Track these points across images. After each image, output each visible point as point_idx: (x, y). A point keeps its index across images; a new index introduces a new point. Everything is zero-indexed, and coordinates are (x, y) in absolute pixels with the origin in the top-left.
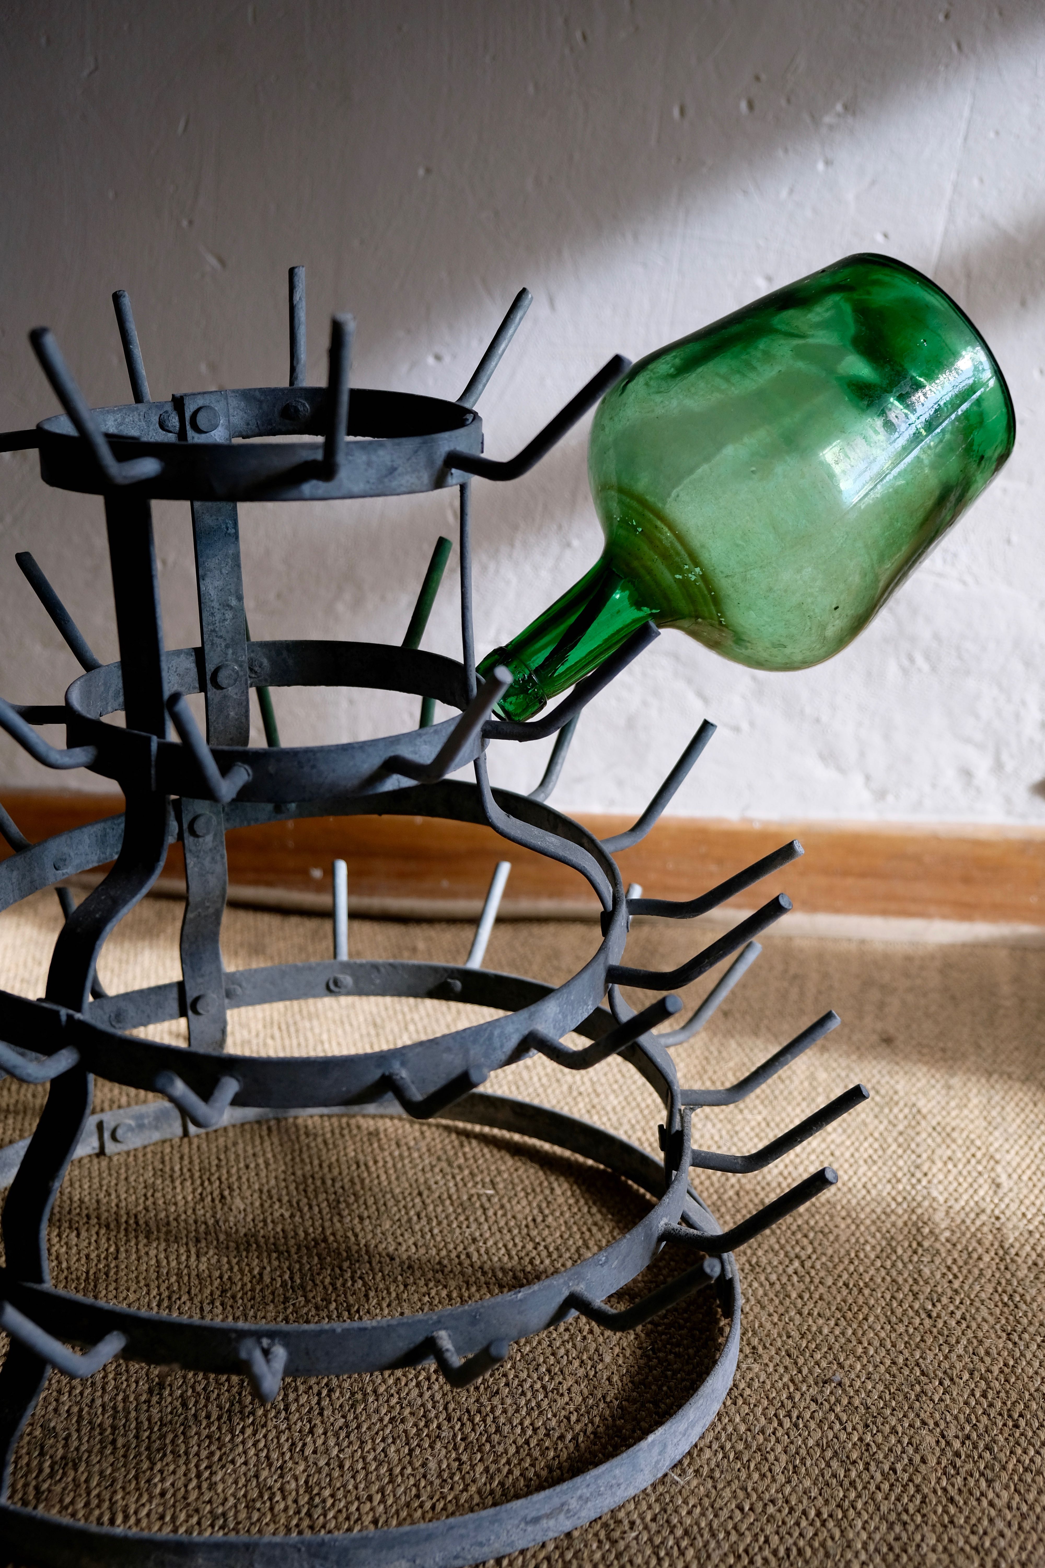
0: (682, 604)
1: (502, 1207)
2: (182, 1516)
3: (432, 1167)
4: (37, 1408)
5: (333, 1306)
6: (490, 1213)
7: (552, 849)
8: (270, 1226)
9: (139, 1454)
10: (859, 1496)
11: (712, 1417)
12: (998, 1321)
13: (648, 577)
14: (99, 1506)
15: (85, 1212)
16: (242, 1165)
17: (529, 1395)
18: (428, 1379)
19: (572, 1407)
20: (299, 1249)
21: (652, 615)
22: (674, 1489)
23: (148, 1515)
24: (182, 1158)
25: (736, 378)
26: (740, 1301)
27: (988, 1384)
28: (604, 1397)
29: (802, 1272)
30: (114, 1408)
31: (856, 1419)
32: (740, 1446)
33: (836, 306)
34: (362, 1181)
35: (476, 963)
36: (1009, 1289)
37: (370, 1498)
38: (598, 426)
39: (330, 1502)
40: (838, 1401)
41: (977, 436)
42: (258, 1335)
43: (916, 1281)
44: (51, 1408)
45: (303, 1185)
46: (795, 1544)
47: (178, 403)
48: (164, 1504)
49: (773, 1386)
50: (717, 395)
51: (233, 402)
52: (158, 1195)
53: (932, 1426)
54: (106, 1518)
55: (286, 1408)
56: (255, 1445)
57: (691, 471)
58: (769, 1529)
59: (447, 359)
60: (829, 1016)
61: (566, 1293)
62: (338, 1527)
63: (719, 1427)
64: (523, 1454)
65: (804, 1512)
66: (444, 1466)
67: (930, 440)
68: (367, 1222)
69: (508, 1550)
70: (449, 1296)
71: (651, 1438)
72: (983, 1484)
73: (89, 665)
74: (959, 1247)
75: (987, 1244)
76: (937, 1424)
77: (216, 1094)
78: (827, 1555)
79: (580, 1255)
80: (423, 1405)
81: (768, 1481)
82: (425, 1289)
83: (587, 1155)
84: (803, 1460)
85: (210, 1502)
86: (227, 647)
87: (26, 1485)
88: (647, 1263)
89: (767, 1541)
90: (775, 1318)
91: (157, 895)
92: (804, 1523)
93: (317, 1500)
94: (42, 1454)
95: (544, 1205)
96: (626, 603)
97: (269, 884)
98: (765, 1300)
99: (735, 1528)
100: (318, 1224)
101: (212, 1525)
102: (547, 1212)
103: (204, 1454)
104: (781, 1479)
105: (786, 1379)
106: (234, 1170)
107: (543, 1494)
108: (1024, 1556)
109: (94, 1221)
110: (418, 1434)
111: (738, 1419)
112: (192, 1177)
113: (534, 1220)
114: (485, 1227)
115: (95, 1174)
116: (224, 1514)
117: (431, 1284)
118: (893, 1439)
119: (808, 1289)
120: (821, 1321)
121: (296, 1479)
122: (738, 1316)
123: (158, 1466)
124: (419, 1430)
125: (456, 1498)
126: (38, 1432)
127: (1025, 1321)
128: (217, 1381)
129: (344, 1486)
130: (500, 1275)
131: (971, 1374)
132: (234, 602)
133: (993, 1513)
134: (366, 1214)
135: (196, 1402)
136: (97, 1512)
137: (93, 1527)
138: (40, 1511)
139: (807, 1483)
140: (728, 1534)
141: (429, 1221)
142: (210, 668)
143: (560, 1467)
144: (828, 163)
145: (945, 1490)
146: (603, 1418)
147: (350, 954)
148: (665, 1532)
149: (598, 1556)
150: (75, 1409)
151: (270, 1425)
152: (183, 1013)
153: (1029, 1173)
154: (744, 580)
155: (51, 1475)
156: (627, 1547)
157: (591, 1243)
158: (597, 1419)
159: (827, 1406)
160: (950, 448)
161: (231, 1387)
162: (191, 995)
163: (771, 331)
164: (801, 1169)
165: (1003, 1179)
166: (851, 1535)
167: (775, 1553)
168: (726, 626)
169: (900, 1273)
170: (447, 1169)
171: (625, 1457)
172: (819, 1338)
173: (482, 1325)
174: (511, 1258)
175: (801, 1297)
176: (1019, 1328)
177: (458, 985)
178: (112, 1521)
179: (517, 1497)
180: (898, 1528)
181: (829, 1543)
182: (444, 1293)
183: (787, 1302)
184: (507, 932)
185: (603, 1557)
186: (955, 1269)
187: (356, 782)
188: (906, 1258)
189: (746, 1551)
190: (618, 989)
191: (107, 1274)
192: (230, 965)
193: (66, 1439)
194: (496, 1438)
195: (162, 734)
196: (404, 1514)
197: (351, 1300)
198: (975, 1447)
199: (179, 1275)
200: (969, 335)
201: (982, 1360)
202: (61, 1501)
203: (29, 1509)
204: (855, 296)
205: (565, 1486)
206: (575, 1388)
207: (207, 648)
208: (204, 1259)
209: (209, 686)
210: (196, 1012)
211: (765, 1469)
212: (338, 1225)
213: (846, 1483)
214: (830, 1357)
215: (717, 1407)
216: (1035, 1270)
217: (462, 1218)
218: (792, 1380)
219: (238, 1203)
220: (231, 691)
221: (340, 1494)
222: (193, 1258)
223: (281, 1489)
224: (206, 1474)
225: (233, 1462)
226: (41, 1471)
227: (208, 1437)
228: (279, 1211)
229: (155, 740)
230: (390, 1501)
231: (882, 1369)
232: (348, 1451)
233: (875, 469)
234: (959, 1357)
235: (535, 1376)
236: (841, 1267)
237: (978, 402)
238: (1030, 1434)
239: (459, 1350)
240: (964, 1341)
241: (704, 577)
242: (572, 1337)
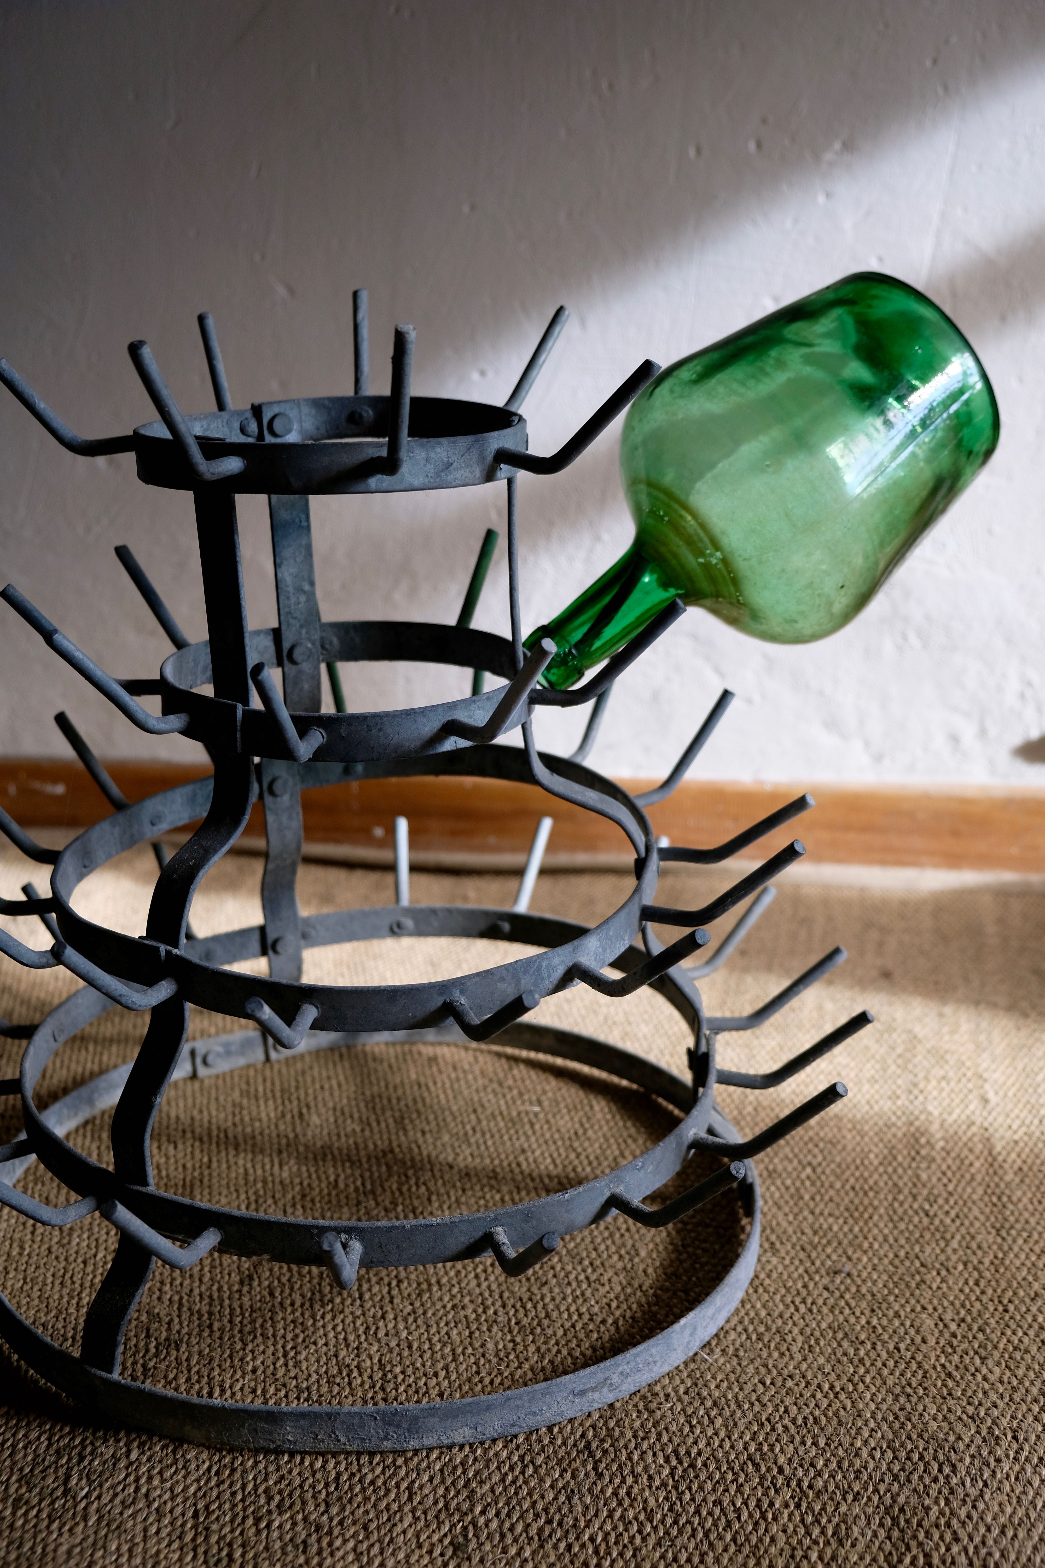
0: (704, 585)
1: (548, 1122)
2: (272, 1390)
3: (485, 1088)
4: (143, 1296)
5: (400, 1208)
6: (537, 1127)
7: (591, 803)
8: (343, 1139)
9: (233, 1336)
10: (867, 1372)
11: (735, 1303)
12: (988, 1219)
13: (674, 562)
14: (198, 1382)
15: (180, 1128)
16: (318, 1086)
17: (574, 1285)
18: (485, 1271)
19: (612, 1295)
20: (369, 1158)
21: (678, 595)
22: (704, 1366)
23: (242, 1389)
24: (265, 1080)
25: (752, 383)
26: (759, 1203)
27: (980, 1273)
28: (640, 1287)
29: (813, 1177)
30: (211, 1297)
31: (864, 1304)
32: (762, 1329)
33: (839, 319)
34: (423, 1100)
35: (522, 907)
36: (998, 1191)
37: (436, 1375)
38: (628, 426)
39: (401, 1377)
40: (847, 1289)
41: (966, 432)
42: (338, 1230)
43: (915, 1185)
44: (155, 1297)
45: (371, 1103)
46: (812, 1413)
47: (257, 411)
48: (256, 1380)
49: (789, 1276)
50: (734, 399)
51: (305, 409)
52: (245, 1112)
53: (931, 1310)
54: (205, 1392)
55: (361, 1298)
56: (334, 1328)
57: (713, 465)
58: (788, 1401)
59: (490, 375)
60: (836, 951)
61: (607, 1194)
62: (408, 1400)
63: (742, 1313)
64: (570, 1335)
65: (819, 1386)
66: (501, 1346)
67: (925, 438)
68: (428, 1136)
69: (559, 1419)
70: (502, 1200)
71: (683, 1321)
72: (978, 1361)
73: (179, 643)
74: (953, 1155)
75: (977, 1151)
76: (935, 1309)
77: (298, 1018)
78: (840, 1423)
79: (617, 1164)
80: (481, 1294)
81: (786, 1359)
82: (480, 1194)
83: (621, 1076)
84: (817, 1341)
85: (296, 1377)
86: (301, 627)
87: (135, 1363)
88: (678, 1168)
89: (786, 1411)
90: (791, 1218)
91: (238, 852)
92: (819, 1395)
93: (389, 1376)
94: (148, 1336)
95: (584, 1120)
96: (655, 584)
97: (337, 841)
98: (782, 1202)
99: (758, 1400)
100: (385, 1137)
101: (298, 1398)
102: (587, 1126)
103: (289, 1336)
104: (798, 1357)
105: (801, 1270)
106: (310, 1091)
107: (588, 1370)
108: (1015, 1424)
109: (189, 1135)
110: (477, 1319)
111: (759, 1305)
112: (274, 1096)
113: (576, 1133)
114: (533, 1139)
115: (189, 1094)
116: (308, 1388)
117: (486, 1189)
118: (897, 1323)
119: (819, 1192)
120: (831, 1220)
121: (371, 1358)
122: (758, 1216)
123: (250, 1347)
124: (478, 1316)
125: (512, 1374)
126: (144, 1318)
127: (1012, 1219)
128: (299, 1273)
129: (413, 1364)
130: (547, 1181)
131: (965, 1264)
132: (307, 587)
133: (987, 1386)
134: (427, 1129)
135: (282, 1292)
136: (197, 1387)
137: (195, 1400)
138: (148, 1385)
139: (821, 1360)
140: (752, 1404)
141: (483, 1134)
142: (286, 645)
143: (603, 1348)
144: (828, 195)
145: (943, 1366)
146: (640, 1305)
147: (411, 901)
148: (697, 1403)
149: (637, 1424)
150: (176, 1298)
151: (347, 1311)
152: (264, 953)
153: (1014, 1090)
154: (760, 562)
155: (156, 1355)
156: (664, 1416)
157: (627, 1153)
158: (634, 1306)
159: (837, 1294)
160: (941, 445)
161: (312, 1278)
162: (271, 936)
163: (781, 341)
164: (811, 1088)
165: (991, 1095)
166: (861, 1406)
167: (794, 1421)
168: (744, 605)
169: (900, 1177)
170: (498, 1089)
171: (660, 1338)
172: (830, 1235)
173: (534, 1223)
174: (556, 1166)
175: (813, 1199)
176: (1007, 1225)
177: (506, 927)
178: (210, 1395)
179: (565, 1373)
180: (902, 1400)
181: (842, 1412)
182: (498, 1197)
183: (801, 1203)
184: (548, 882)
185: (642, 1426)
186: (949, 1174)
187: (418, 743)
188: (905, 1165)
189: (768, 1420)
190: (650, 926)
191: (201, 1181)
192: (304, 911)
193: (169, 1323)
194: (546, 1322)
195: (246, 701)
196: (466, 1388)
197: (416, 1203)
198: (970, 1329)
199: (265, 1182)
200: (959, 343)
201: (974, 1253)
202: (165, 1377)
203: (139, 1383)
204: (857, 309)
205: (608, 1363)
206: (615, 1279)
207: (284, 628)
208: (286, 1168)
209: (286, 662)
210: (275, 951)
211: (784, 1348)
212: (403, 1138)
213: (856, 1361)
214: (840, 1251)
215: (740, 1295)
216: (1020, 1175)
217: (512, 1132)
218: (806, 1271)
219: (315, 1120)
220: (306, 666)
221: (409, 1371)
222: (276, 1167)
223: (358, 1367)
224: (292, 1354)
225: (315, 1343)
226: (147, 1351)
227: (293, 1321)
228: (352, 1126)
229: (240, 707)
230: (453, 1377)
231: (886, 1261)
232: (416, 1334)
233: (876, 462)
234: (955, 1251)
235: (579, 1268)
236: (848, 1173)
237: (967, 403)
238: (1018, 1317)
239: (513, 1244)
240: (958, 1237)
241: (725, 561)
242: (611, 1235)
